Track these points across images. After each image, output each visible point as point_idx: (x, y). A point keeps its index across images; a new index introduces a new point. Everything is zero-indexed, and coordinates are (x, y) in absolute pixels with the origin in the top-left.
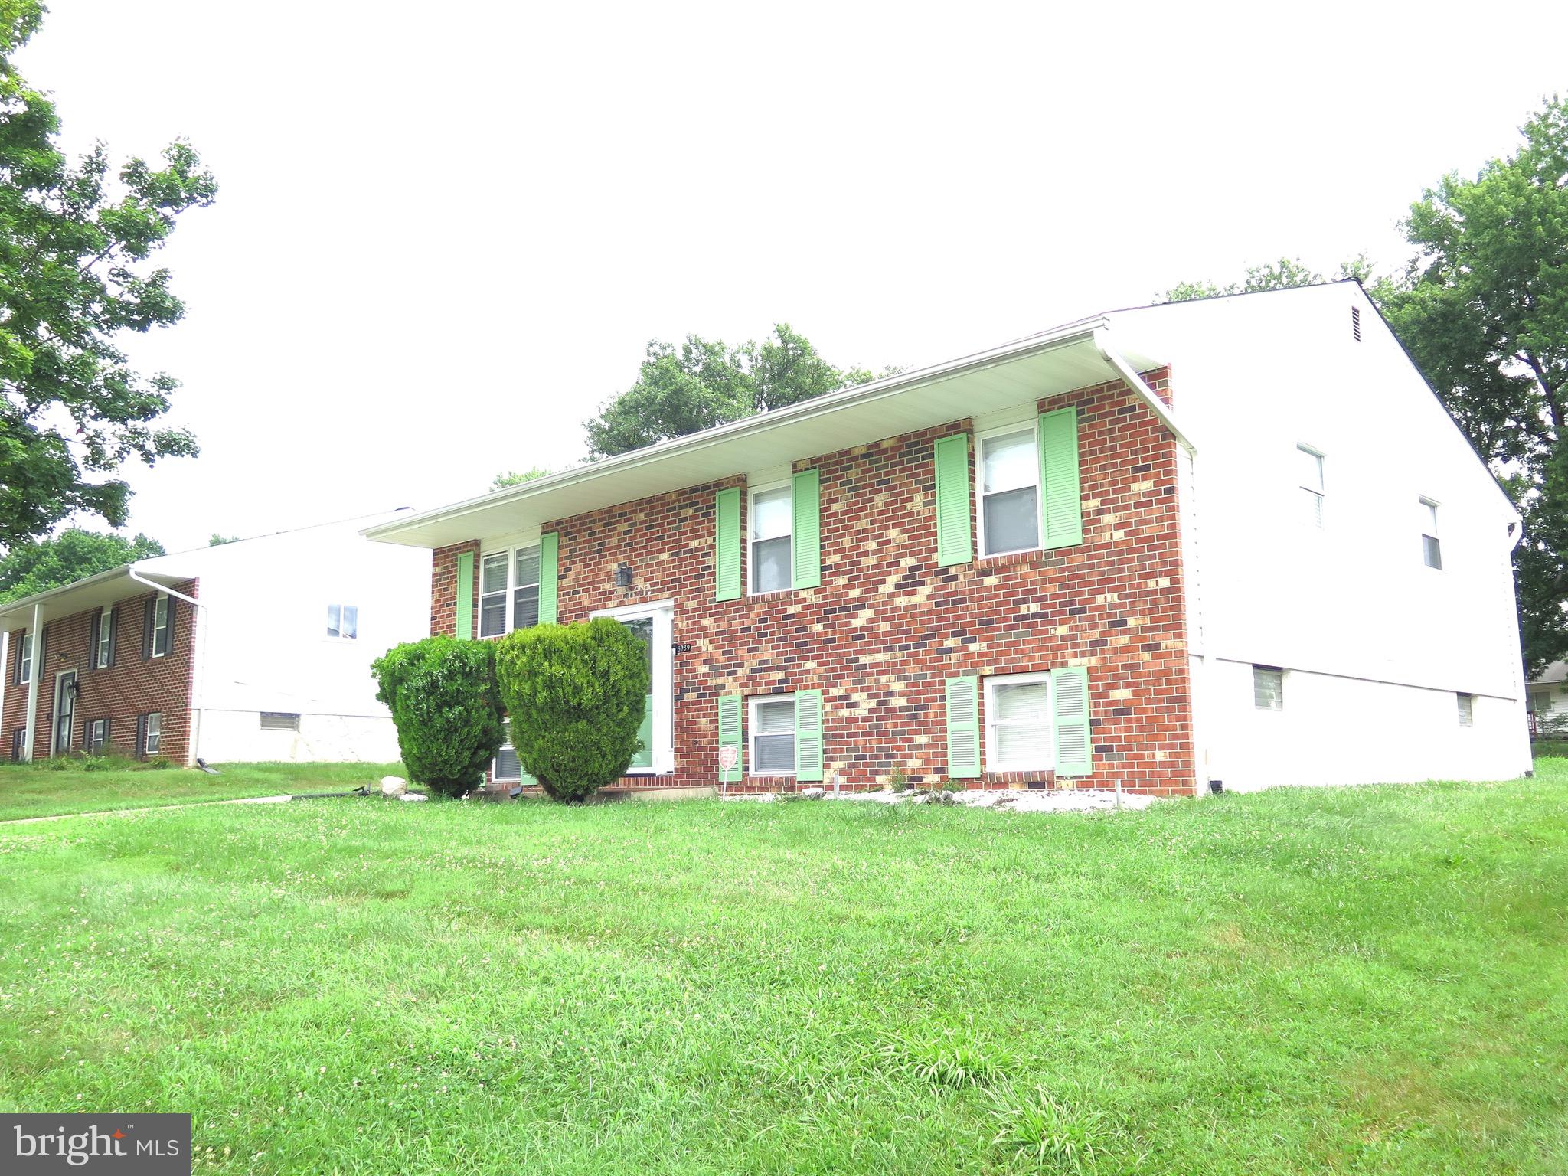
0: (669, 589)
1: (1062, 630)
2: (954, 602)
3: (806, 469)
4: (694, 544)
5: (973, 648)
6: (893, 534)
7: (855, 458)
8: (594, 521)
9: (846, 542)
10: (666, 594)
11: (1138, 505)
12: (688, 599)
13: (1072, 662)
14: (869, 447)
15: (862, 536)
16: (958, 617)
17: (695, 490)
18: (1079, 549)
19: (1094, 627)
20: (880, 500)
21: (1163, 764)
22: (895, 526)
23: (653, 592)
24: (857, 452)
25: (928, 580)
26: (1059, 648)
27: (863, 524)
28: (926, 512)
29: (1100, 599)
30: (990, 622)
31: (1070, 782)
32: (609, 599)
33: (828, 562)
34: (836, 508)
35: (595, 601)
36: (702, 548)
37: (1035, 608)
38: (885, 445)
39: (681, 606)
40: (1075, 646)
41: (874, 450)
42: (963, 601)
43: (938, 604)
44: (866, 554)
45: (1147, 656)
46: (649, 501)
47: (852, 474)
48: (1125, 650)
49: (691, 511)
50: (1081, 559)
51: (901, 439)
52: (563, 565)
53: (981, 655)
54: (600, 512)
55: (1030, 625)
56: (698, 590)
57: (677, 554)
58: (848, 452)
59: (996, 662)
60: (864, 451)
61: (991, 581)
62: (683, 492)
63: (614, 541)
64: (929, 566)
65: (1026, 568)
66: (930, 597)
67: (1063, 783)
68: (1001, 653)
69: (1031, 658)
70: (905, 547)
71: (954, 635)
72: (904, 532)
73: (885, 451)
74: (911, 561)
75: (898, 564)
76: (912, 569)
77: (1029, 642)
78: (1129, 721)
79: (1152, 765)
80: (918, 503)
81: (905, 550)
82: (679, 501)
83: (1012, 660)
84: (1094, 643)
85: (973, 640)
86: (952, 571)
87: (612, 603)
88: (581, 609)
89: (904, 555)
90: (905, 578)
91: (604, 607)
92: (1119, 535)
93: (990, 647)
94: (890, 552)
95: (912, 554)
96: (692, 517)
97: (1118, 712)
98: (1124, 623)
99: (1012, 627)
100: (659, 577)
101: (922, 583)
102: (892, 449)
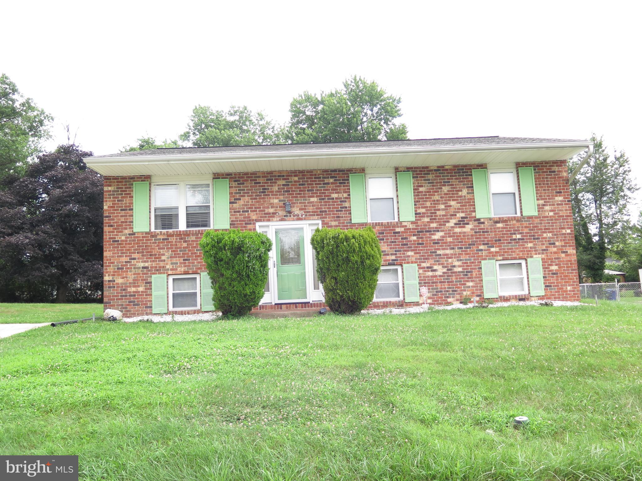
0: (317, 215)
1: (530, 245)
2: (483, 232)
3: (404, 171)
4: (334, 196)
5: (493, 250)
6: (453, 203)
7: (432, 170)
8: (259, 177)
9: (428, 204)
10: (316, 217)
11: (558, 204)
12: (332, 221)
13: (535, 256)
14: (438, 167)
15: (437, 202)
16: (486, 238)
17: (335, 171)
18: (536, 217)
19: (543, 244)
20: (445, 189)
21: (570, 291)
22: (453, 200)
23: (306, 215)
24: (432, 168)
25: (471, 223)
26: (530, 251)
27: (437, 197)
28: (469, 196)
29: (545, 235)
30: (500, 240)
31: (536, 298)
32: (274, 217)
33: (418, 211)
34: (421, 189)
35: (261, 217)
36: (341, 198)
37: (519, 236)
38: (447, 167)
39: (327, 224)
40: (535, 251)
41: (441, 169)
42: (487, 232)
43: (476, 232)
44: (439, 210)
45: (563, 255)
46: (302, 172)
47: (430, 177)
48: (555, 253)
49: (331, 180)
50: (537, 221)
51: (455, 166)
52: (234, 196)
53: (496, 252)
54: (263, 173)
55: (517, 243)
56: (338, 217)
57: (323, 199)
58: (427, 167)
59: (503, 255)
60: (436, 168)
61: (500, 225)
62: (326, 171)
63: (276, 188)
64: (472, 217)
65: (514, 222)
66: (471, 229)
67: (533, 299)
68: (505, 252)
69: (518, 254)
70: (459, 209)
71: (484, 244)
72: (458, 203)
73: (447, 170)
74: (463, 215)
75: (456, 215)
76: (462, 218)
77: (517, 249)
78: (557, 277)
79: (566, 291)
80: (464, 192)
81: (458, 210)
82: (323, 175)
83: (510, 255)
84: (543, 250)
85: (493, 247)
86: (482, 220)
87: (275, 219)
88: (250, 220)
89: (459, 212)
90: (459, 221)
91: (269, 220)
92: (551, 214)
93: (500, 249)
94: (451, 211)
95: (463, 212)
96: (332, 183)
97: (554, 274)
98: (554, 244)
99: (509, 243)
100: (311, 209)
101: (468, 224)
102: (450, 169)
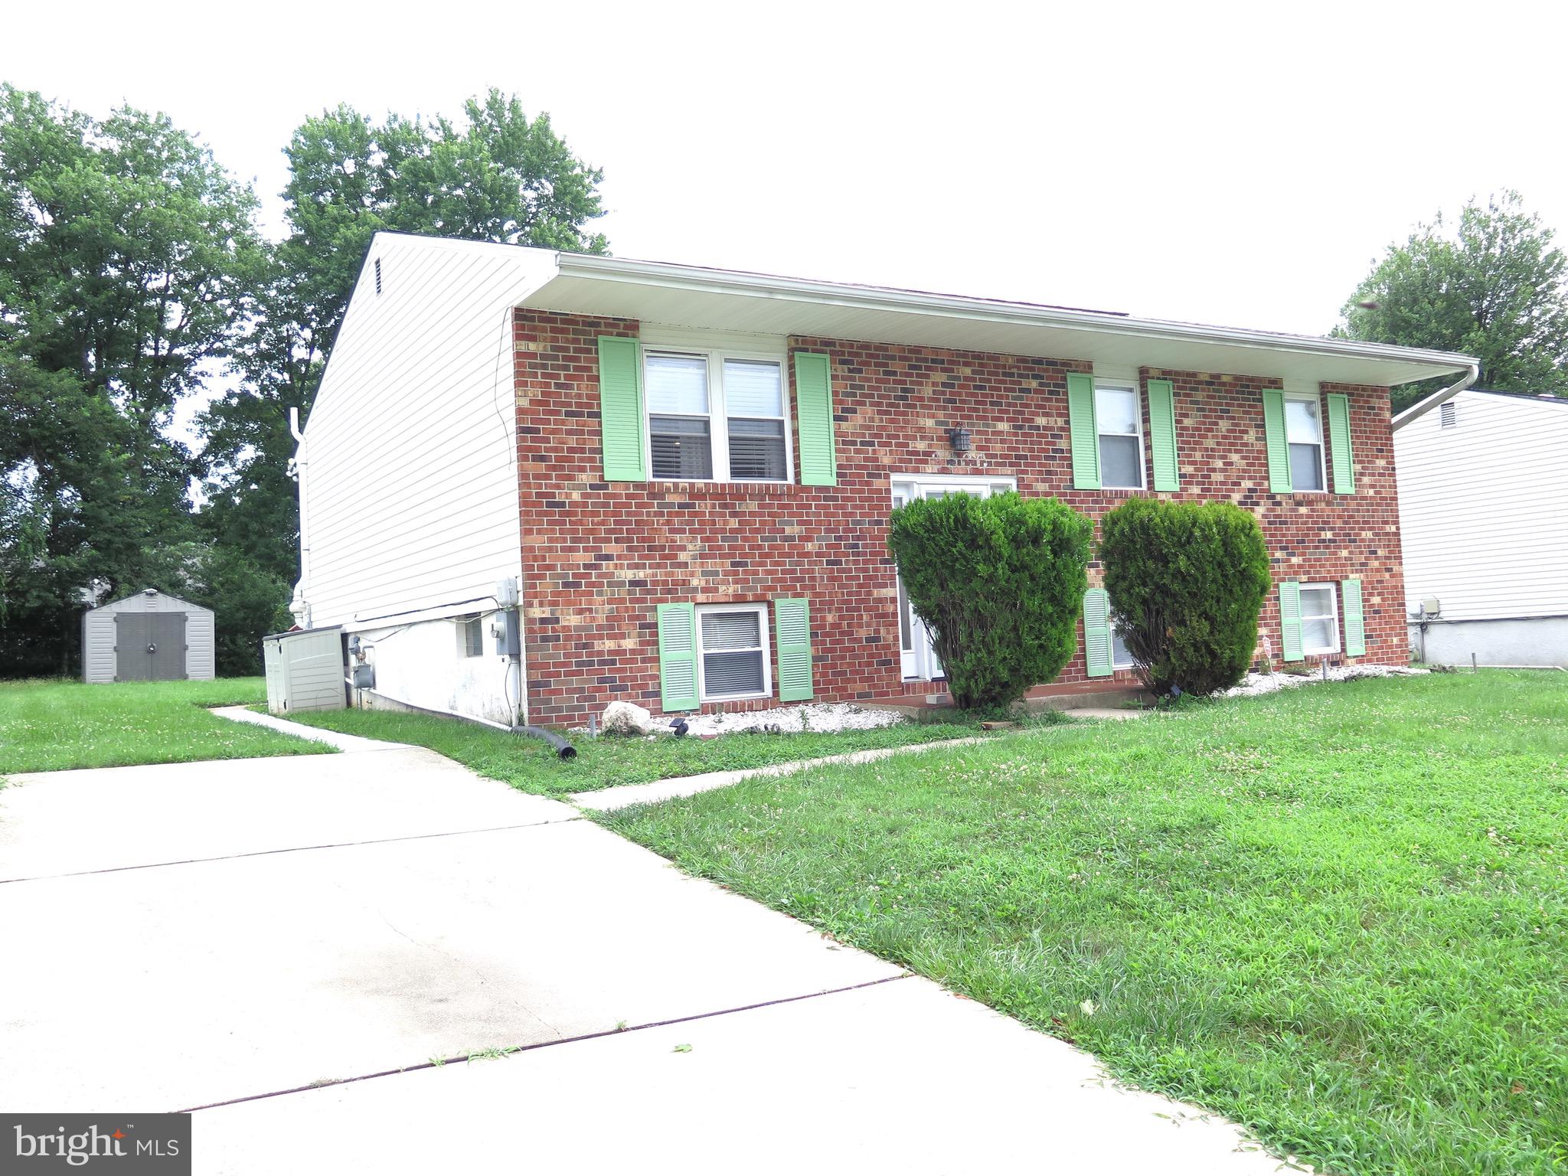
0: (1011, 465)
1: (1344, 553)
2: (1281, 523)
3: (1158, 378)
4: (1041, 421)
5: (1295, 560)
6: (1235, 457)
7: (1200, 383)
8: (893, 358)
9: (1198, 456)
10: (1009, 470)
11: (1380, 475)
12: (1037, 480)
13: (1351, 576)
14: (1212, 376)
15: (1210, 454)
16: (1284, 535)
17: (1038, 361)
18: (1354, 498)
19: (1361, 553)
20: (1224, 425)
21: (1397, 646)
22: (1237, 451)
23: (990, 464)
24: (1202, 378)
25: (1262, 502)
26: (1344, 565)
27: (1210, 443)
28: (1259, 445)
29: (1364, 533)
30: (1303, 541)
31: (1354, 660)
32: (926, 462)
33: (1183, 471)
34: (1187, 422)
35: (901, 461)
36: (1051, 429)
37: (1329, 535)
38: (1224, 379)
39: (1029, 486)
40: (1352, 565)
41: (1214, 380)
42: (1285, 523)
43: (1270, 523)
44: (1214, 470)
45: (1387, 575)
46: (978, 356)
47: (1200, 396)
48: (1378, 570)
49: (1034, 384)
50: (1353, 505)
51: (1238, 378)
52: (841, 402)
53: (1300, 566)
54: (902, 348)
55: (1327, 547)
56: (1049, 473)
57: (1021, 427)
58: (1194, 375)
59: (1308, 572)
60: (1207, 379)
61: (1303, 510)
62: (1023, 360)
63: (928, 391)
64: (1263, 491)
65: (1323, 505)
66: (1264, 516)
67: (1349, 661)
68: (1311, 566)
69: (1329, 572)
70: (1244, 471)
71: (1282, 548)
72: (1243, 458)
73: (1224, 384)
74: (1247, 484)
75: (1239, 484)
76: (1250, 490)
77: (1327, 560)
78: (1380, 618)
79: (1391, 647)
80: (1251, 437)
81: (1244, 474)
82: (1019, 368)
83: (1318, 572)
84: (1362, 564)
85: (1293, 554)
86: (1278, 498)
87: (929, 468)
88: (878, 468)
89: (1243, 478)
90: (1246, 497)
91: (916, 471)
92: (1371, 492)
93: (1304, 560)
94: (1234, 475)
95: (1250, 478)
96: (1036, 391)
97: (1376, 612)
98: (1375, 552)
99: (1317, 547)
100: (998, 448)
101: (1257, 504)
102: (1230, 384)
